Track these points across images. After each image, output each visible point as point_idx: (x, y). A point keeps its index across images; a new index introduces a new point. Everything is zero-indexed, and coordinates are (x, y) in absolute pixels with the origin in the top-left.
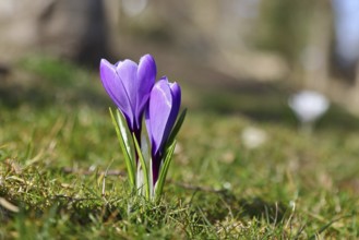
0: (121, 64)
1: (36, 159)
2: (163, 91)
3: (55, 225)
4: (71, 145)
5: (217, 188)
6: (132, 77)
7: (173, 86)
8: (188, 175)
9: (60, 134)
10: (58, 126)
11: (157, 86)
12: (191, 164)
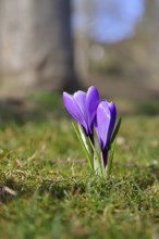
0: (76, 94)
1: (33, 157)
2: (104, 109)
3: (41, 200)
4: (57, 145)
5: (148, 164)
6: (84, 102)
7: (110, 104)
8: (129, 158)
9: (49, 139)
10: (48, 134)
11: (101, 106)
12: (131, 150)
